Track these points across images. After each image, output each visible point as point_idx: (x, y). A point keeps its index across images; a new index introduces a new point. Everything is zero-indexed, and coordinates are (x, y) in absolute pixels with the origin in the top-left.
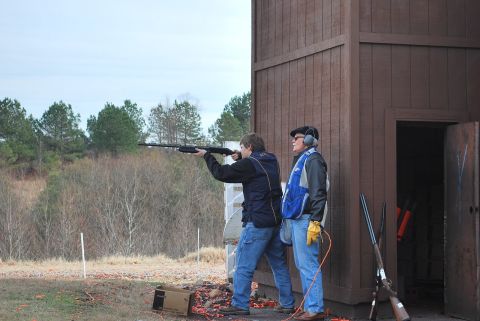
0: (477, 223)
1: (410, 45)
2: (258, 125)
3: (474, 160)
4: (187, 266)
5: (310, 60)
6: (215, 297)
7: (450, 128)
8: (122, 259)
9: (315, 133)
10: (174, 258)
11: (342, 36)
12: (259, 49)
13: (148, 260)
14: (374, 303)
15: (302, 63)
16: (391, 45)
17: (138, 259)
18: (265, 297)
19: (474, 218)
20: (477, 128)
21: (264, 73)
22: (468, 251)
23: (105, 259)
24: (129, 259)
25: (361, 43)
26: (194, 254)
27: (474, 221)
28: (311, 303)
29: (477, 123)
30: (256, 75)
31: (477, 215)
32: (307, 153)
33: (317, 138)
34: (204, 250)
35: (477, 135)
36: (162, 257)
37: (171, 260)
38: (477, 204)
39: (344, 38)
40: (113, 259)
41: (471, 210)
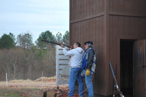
0: (145, 71)
1: (124, 16)
2: (72, 40)
3: (144, 51)
4: (37, 83)
5: (91, 20)
6: (59, 94)
7: (135, 41)
8: (17, 81)
9: (92, 43)
10: (32, 80)
11: (103, 12)
12: (72, 16)
13: (25, 81)
14: (114, 96)
15: (88, 21)
16: (118, 15)
17: (22, 80)
18: (74, 93)
19: (144, 69)
20: (145, 41)
21: (74, 24)
22: (142, 79)
23: (11, 81)
24: (19, 81)
25: (109, 15)
26: (39, 79)
27: (144, 70)
28: (89, 95)
29: (145, 40)
30: (71, 25)
31: (145, 68)
32: (89, 49)
33: (92, 44)
34: (42, 78)
35: (145, 43)
36: (28, 80)
37: (31, 81)
38: (145, 65)
39: (104, 13)
40: (14, 81)
41: (143, 67)
